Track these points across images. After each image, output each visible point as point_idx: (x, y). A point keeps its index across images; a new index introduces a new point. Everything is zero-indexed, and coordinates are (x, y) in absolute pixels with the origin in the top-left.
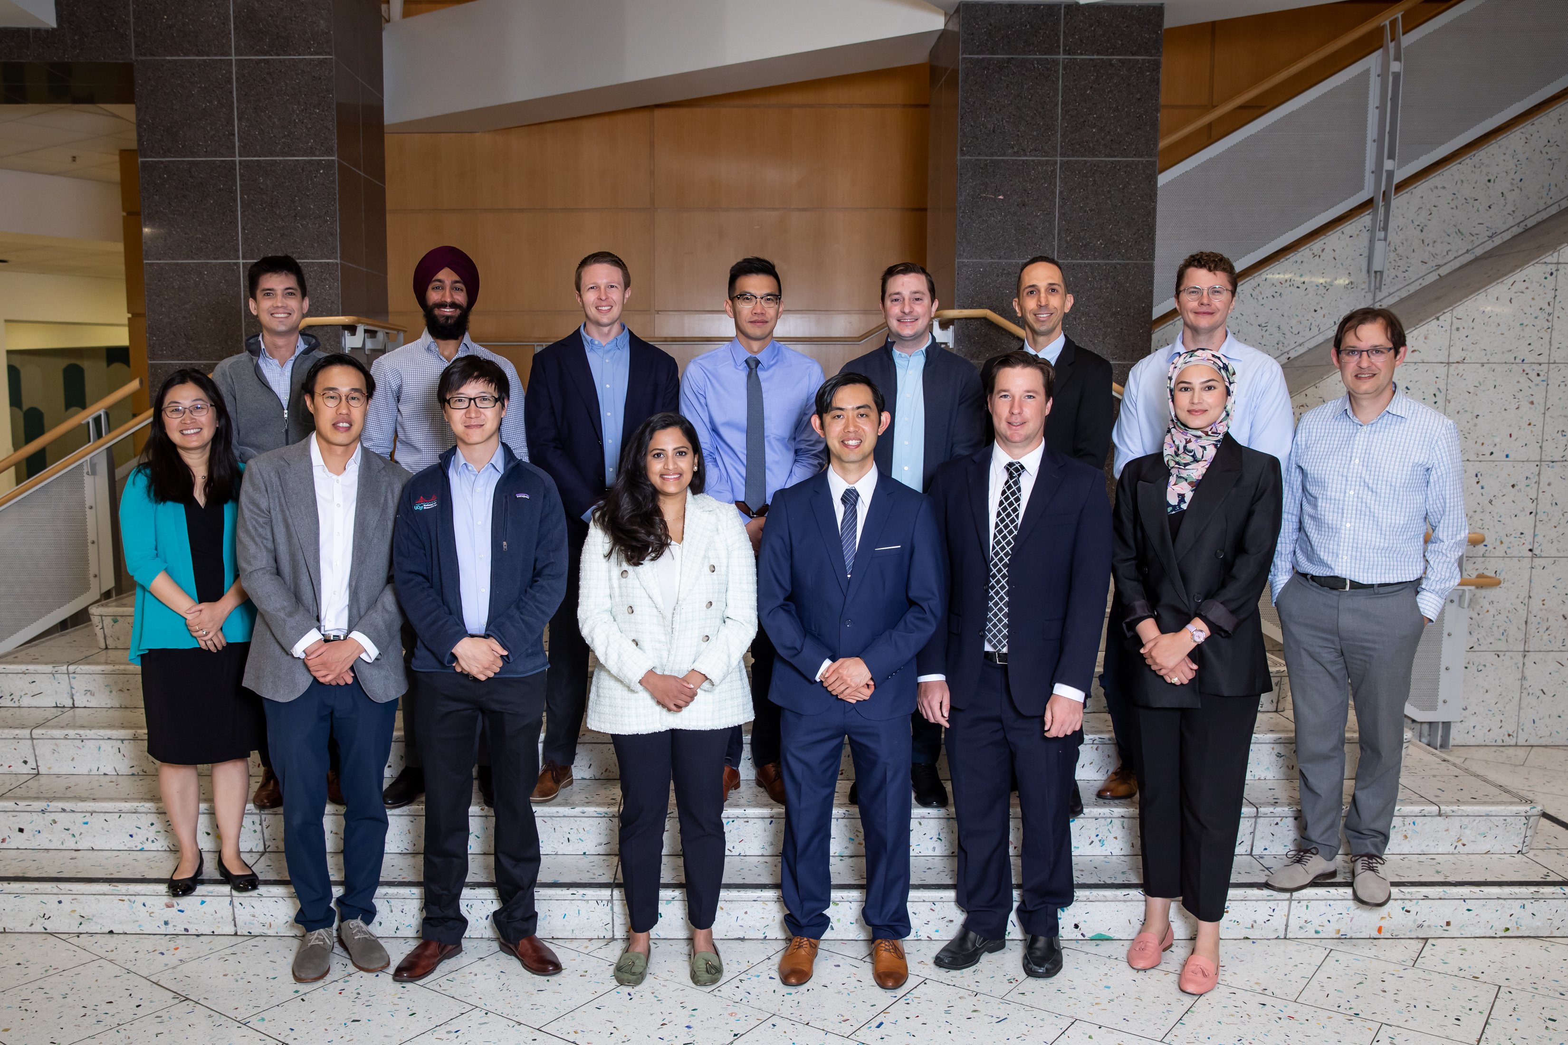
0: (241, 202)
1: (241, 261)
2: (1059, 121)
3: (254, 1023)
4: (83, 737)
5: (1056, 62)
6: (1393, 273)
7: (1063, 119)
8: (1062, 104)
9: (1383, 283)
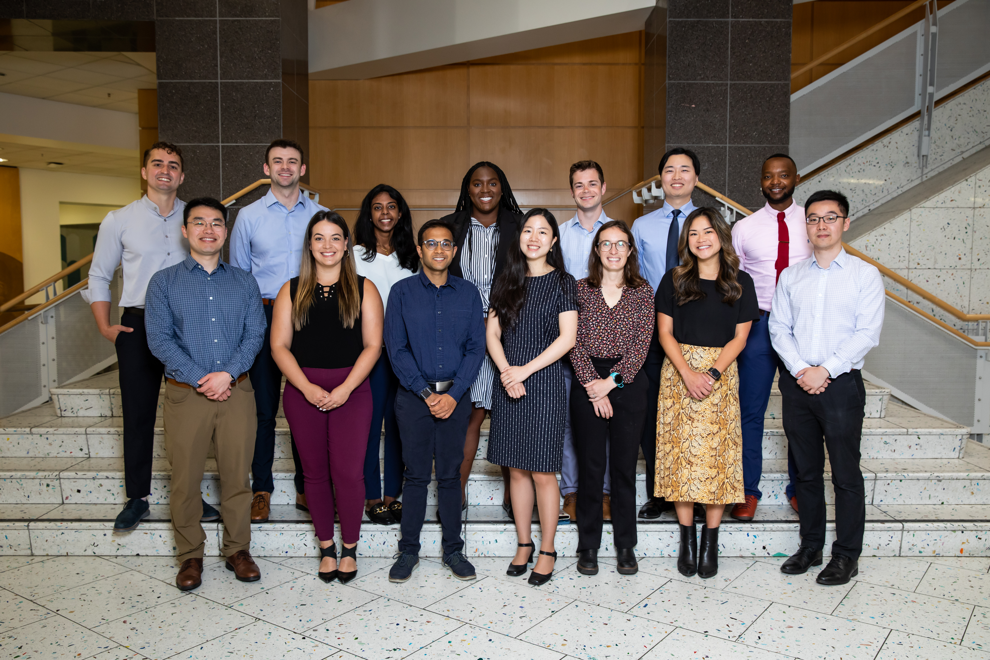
0: (221, 107)
1: (220, 144)
2: (729, 59)
3: (236, 606)
5: (727, 23)
6: (934, 157)
7: (731, 58)
8: (731, 48)
9: (928, 163)
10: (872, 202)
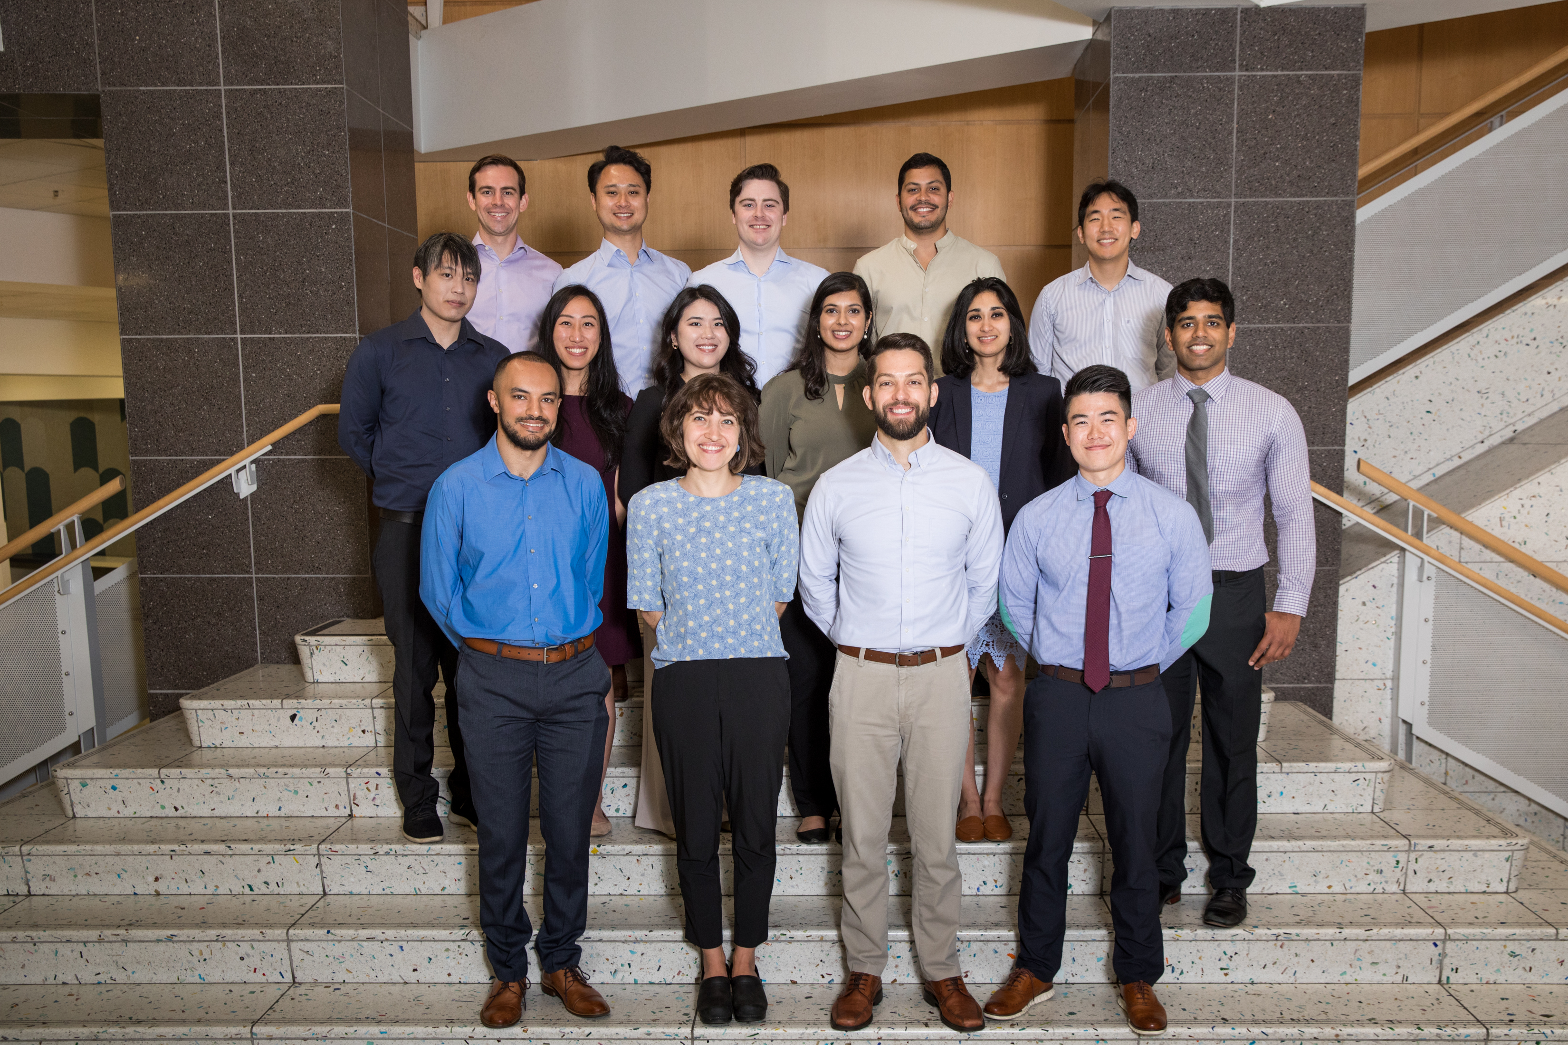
0: (237, 264)
1: (239, 336)
2: (1234, 154)
4: (36, 940)
5: (1230, 81)
7: (1238, 151)
8: (1238, 132)
10: (1520, 415)
